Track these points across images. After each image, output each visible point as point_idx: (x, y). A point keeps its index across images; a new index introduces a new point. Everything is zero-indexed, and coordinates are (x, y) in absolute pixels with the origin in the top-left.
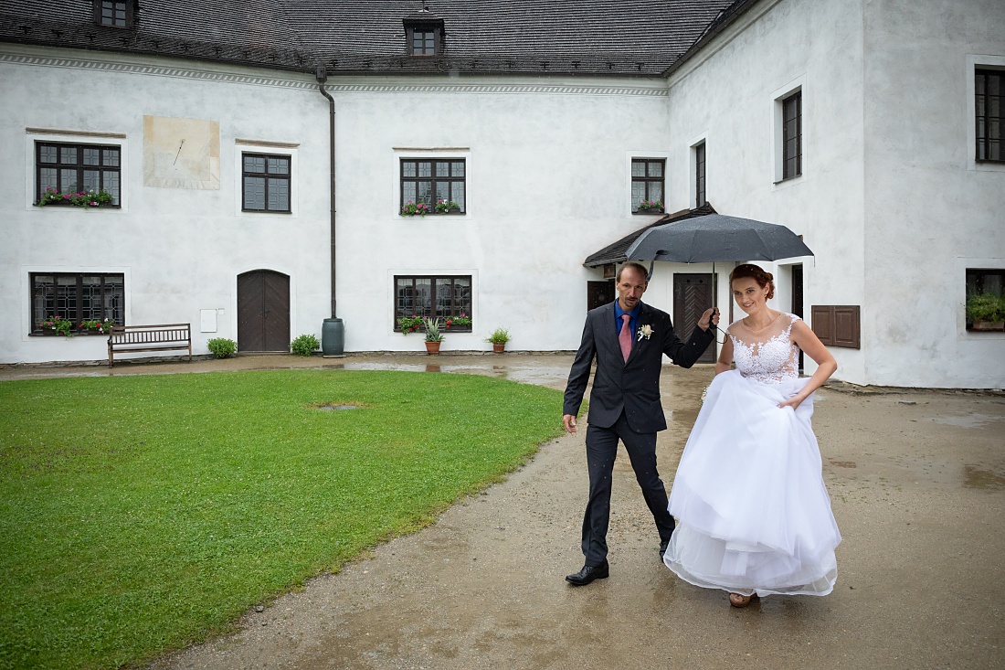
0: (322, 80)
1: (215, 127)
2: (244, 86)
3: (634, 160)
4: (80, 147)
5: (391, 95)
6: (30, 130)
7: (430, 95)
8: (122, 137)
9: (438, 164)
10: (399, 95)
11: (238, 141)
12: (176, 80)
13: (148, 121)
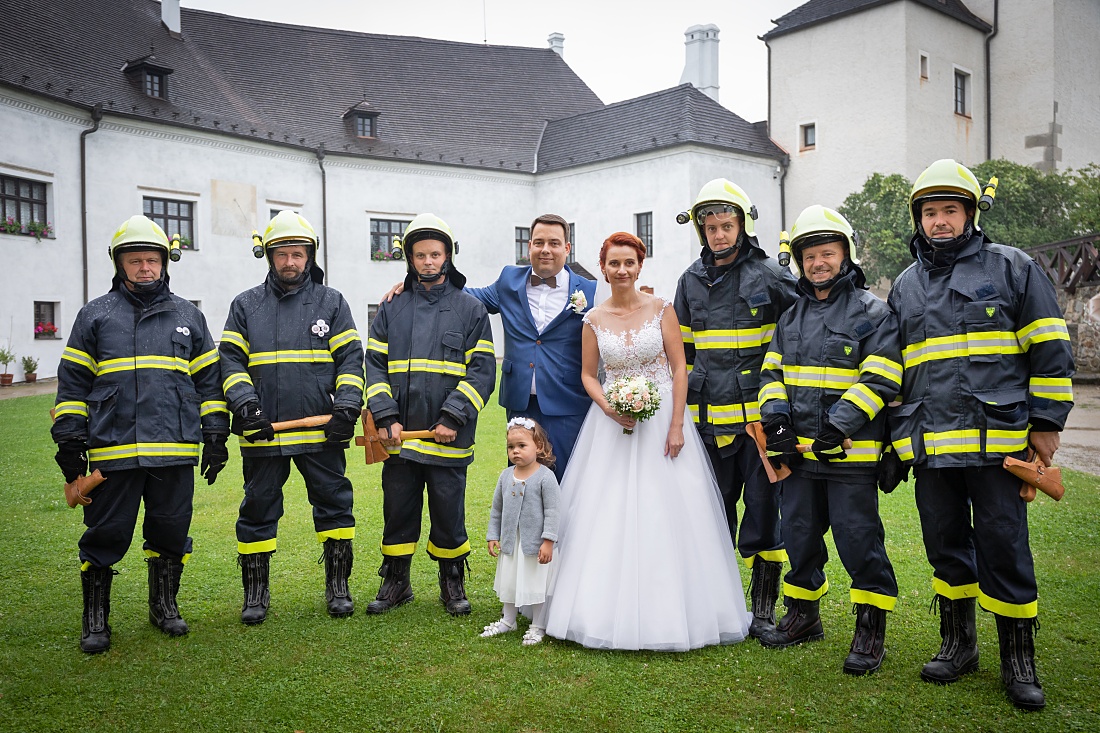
0: (321, 158)
1: (254, 190)
2: (271, 159)
3: (517, 228)
4: (166, 201)
5: (363, 172)
6: (140, 188)
7: (390, 174)
8: (198, 195)
9: (393, 224)
10: (369, 172)
11: (268, 201)
12: (231, 153)
13: (214, 183)
